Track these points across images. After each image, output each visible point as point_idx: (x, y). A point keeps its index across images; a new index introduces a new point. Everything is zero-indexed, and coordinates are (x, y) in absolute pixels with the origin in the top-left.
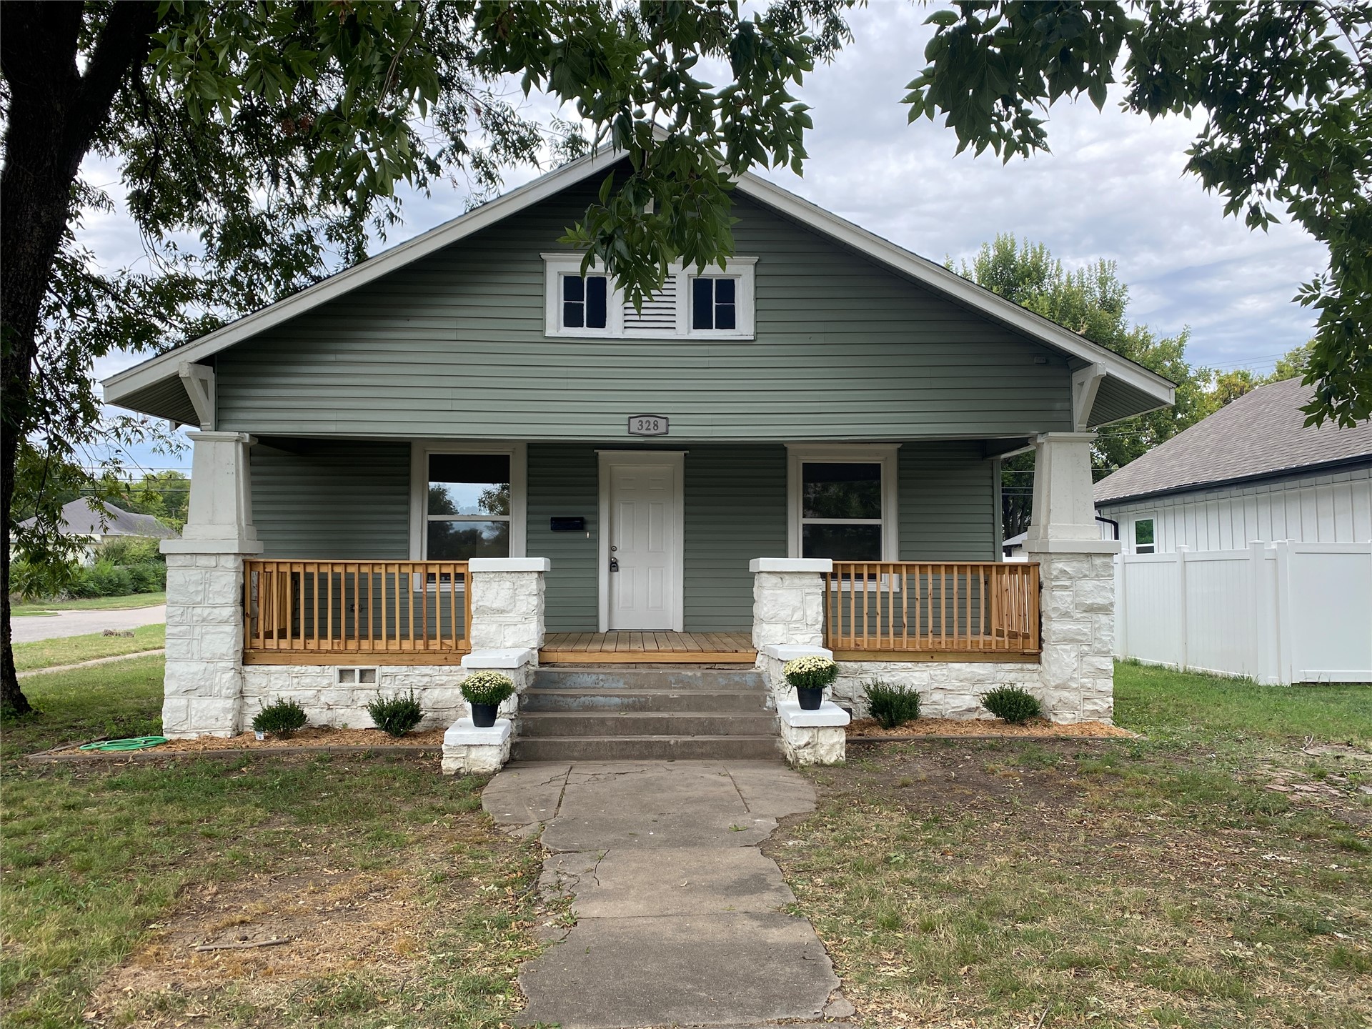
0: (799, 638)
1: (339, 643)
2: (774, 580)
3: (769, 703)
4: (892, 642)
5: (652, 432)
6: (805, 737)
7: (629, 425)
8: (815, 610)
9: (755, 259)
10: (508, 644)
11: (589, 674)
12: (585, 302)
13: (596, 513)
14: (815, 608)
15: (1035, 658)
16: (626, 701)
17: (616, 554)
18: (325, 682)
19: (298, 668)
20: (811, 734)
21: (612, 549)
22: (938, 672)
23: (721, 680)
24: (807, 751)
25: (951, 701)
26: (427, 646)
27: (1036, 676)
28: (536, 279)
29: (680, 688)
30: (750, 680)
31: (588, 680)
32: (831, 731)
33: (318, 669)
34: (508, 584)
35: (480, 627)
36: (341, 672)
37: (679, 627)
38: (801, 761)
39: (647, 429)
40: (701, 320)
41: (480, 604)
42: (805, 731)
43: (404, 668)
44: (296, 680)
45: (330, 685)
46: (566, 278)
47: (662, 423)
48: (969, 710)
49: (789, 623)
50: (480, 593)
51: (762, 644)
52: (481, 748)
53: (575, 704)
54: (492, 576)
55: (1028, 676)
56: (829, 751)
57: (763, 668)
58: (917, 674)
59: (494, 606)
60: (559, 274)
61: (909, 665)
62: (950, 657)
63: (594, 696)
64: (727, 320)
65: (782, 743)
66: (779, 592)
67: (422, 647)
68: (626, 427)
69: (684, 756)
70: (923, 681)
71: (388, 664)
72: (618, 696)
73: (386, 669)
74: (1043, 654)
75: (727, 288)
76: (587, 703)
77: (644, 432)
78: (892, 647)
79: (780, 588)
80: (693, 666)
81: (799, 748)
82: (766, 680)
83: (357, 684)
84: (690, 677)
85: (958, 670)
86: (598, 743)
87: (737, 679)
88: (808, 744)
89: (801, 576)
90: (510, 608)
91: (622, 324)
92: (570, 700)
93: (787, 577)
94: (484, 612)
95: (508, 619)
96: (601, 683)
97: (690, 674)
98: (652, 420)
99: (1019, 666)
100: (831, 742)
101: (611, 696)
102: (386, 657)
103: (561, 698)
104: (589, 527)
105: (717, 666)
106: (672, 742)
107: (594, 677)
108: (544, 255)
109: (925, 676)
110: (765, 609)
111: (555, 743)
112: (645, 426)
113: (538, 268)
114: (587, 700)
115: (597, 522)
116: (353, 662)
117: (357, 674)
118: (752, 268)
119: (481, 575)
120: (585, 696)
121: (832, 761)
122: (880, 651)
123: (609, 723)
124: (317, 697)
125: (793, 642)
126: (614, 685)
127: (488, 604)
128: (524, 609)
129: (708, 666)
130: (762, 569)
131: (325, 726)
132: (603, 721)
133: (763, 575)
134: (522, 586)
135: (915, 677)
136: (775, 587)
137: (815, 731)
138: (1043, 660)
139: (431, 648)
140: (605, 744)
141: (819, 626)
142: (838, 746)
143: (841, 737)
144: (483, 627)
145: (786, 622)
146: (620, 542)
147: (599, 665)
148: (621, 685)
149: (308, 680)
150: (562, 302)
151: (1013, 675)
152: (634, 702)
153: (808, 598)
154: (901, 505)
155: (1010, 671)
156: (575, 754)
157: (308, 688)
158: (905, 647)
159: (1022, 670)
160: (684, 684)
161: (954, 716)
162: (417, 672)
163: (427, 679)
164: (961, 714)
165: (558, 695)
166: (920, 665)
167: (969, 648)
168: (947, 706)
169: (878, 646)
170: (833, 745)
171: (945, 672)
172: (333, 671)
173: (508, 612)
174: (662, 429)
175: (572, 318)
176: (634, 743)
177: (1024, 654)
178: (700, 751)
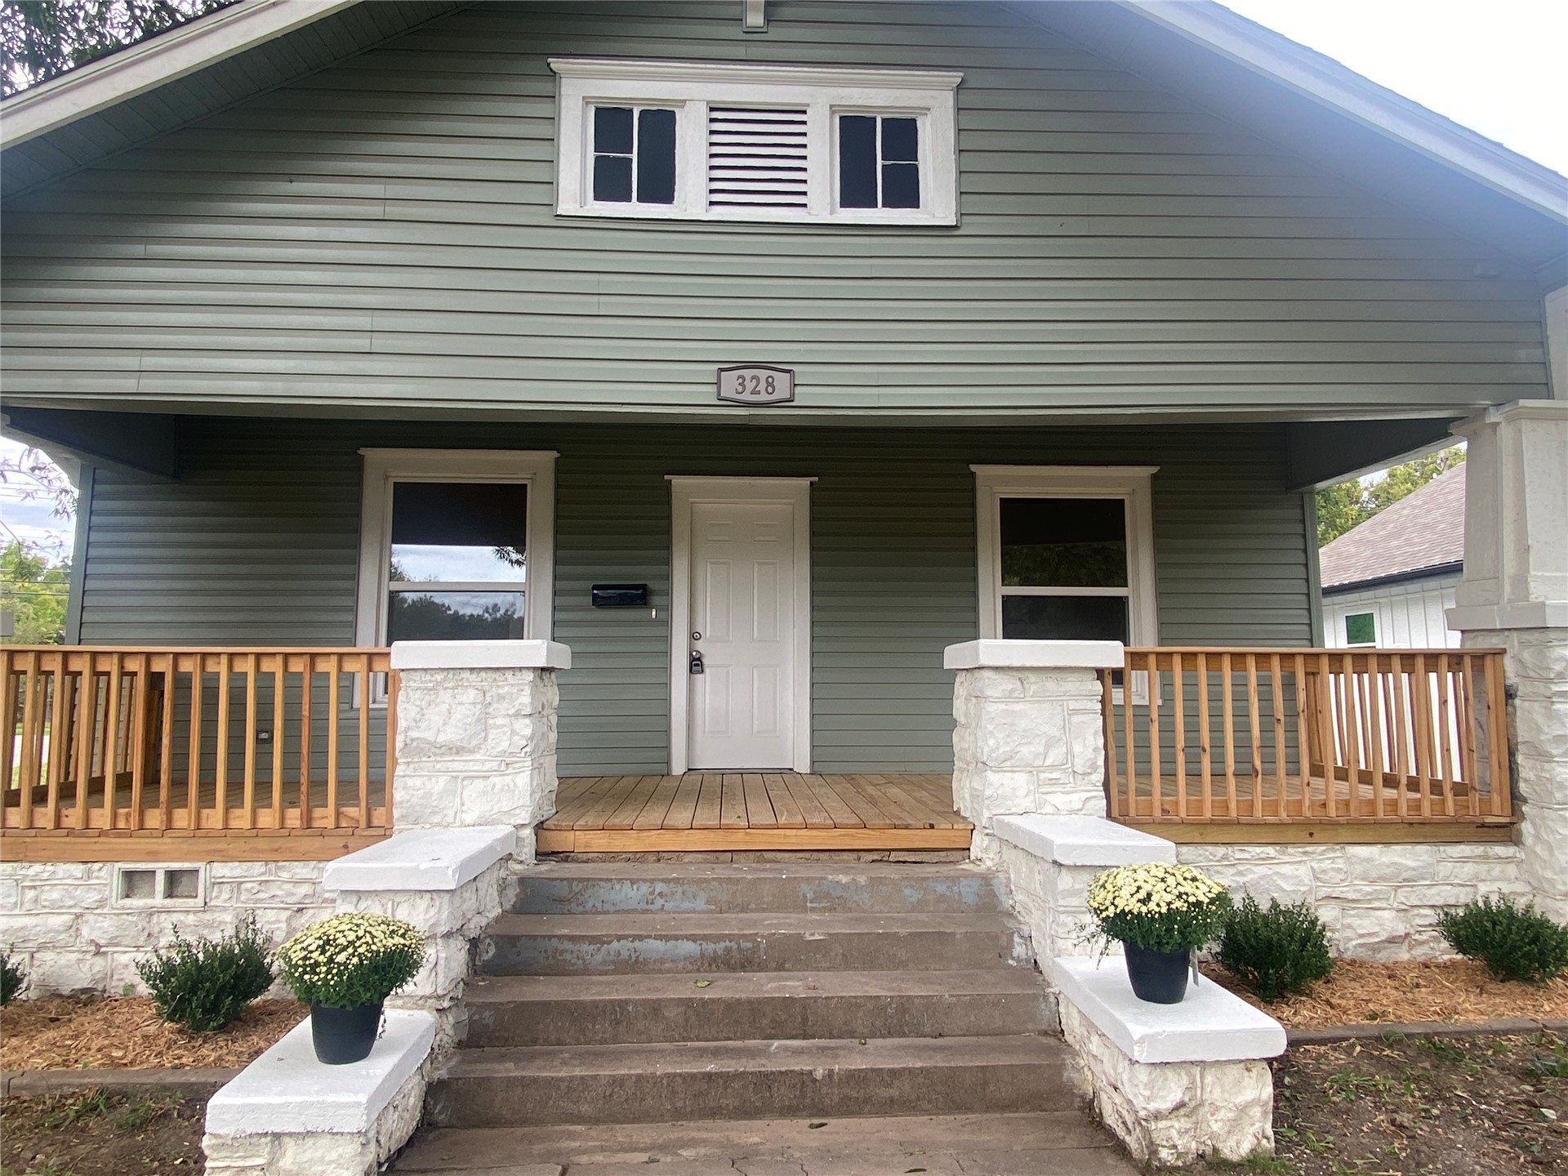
0: (1059, 800)
1: (128, 816)
2: (1006, 683)
3: (1019, 950)
4: (1233, 805)
5: (763, 397)
6: (1173, 1093)
7: (718, 384)
8: (1089, 744)
9: (956, 77)
10: (469, 818)
11: (633, 882)
12: (635, 156)
13: (668, 578)
14: (1090, 740)
15: (1507, 832)
16: (710, 947)
17: (700, 646)
18: (92, 898)
19: (37, 868)
20: (1185, 1081)
21: (694, 636)
22: (1327, 865)
23: (908, 892)
24: (1180, 1123)
25: (1356, 922)
26: (308, 821)
27: (1512, 870)
28: (541, 109)
29: (824, 909)
30: (968, 892)
31: (630, 894)
32: (1234, 1071)
33: (77, 869)
34: (472, 694)
35: (410, 782)
36: (129, 876)
37: (803, 766)
38: (1164, 1154)
39: (754, 392)
40: (855, 191)
41: (413, 734)
42: (1170, 1073)
43: (258, 867)
44: (31, 894)
45: (102, 903)
46: (598, 110)
47: (782, 380)
48: (1392, 940)
49: (1041, 769)
50: (413, 712)
51: (986, 814)
52: (310, 1141)
53: (599, 958)
54: (439, 677)
55: (1497, 870)
56: (1235, 1125)
57: (989, 863)
58: (1286, 869)
59: (442, 738)
60: (587, 101)
61: (1271, 851)
62: (1344, 834)
63: (640, 938)
64: (904, 191)
65: (1079, 1070)
66: (1017, 707)
67: (297, 824)
68: (713, 389)
69: (849, 1108)
70: (1301, 883)
71: (226, 859)
72: (693, 938)
73: (220, 870)
74: (1526, 827)
75: (903, 133)
76: (625, 954)
77: (747, 397)
78: (1234, 814)
79: (1018, 700)
80: (845, 856)
81: (1157, 1116)
82: (1001, 891)
83: (159, 900)
84: (845, 887)
85: (1368, 860)
86: (639, 1077)
87: (941, 889)
88: (1181, 1105)
89: (1060, 676)
90: (474, 743)
91: (705, 198)
92: (586, 948)
93: (1032, 677)
94: (420, 752)
95: (470, 767)
96: (660, 902)
97: (844, 879)
98: (763, 374)
99: (1479, 850)
100: (1240, 1099)
101: (677, 938)
102: (222, 845)
103: (567, 945)
104: (656, 600)
105: (893, 856)
106: (819, 1073)
107: (645, 888)
108: (556, 64)
109: (1303, 871)
110: (992, 742)
111: (535, 1080)
112: (750, 385)
113: (544, 87)
114: (624, 947)
115: (668, 593)
116: (154, 856)
117: (160, 878)
118: (949, 97)
119: (417, 676)
120: (619, 938)
121: (1245, 1149)
122: (1212, 823)
123: (670, 1013)
124: (74, 928)
125: (1048, 809)
126: (686, 905)
127: (428, 735)
128: (504, 745)
129: (876, 856)
130: (984, 662)
131: (84, 991)
132: (655, 1009)
133: (986, 674)
134: (501, 698)
135: (1283, 876)
136: (1009, 697)
137: (1197, 1070)
138: (1528, 840)
139: (316, 824)
140: (655, 1080)
141: (1099, 776)
142: (1256, 1112)
143: (1260, 1088)
144: (417, 782)
145: (1032, 769)
146: (706, 626)
147: (659, 856)
148: (700, 904)
149: (55, 895)
150: (591, 155)
151: (1469, 869)
152: (728, 950)
153: (1076, 719)
154: (1159, 566)
155: (1464, 860)
156: (585, 1108)
157: (55, 908)
158: (1258, 813)
159: (1485, 858)
160: (832, 901)
161: (1362, 954)
162: (285, 875)
163: (304, 889)
164: (1375, 948)
165: (560, 937)
166: (1290, 850)
167: (1381, 815)
168: (1349, 933)
169: (1208, 815)
170: (1243, 1109)
171: (1340, 864)
172: (109, 876)
173: (471, 752)
174: (781, 392)
175: (609, 183)
176: (726, 1078)
177: (1483, 825)
178: (885, 1093)
